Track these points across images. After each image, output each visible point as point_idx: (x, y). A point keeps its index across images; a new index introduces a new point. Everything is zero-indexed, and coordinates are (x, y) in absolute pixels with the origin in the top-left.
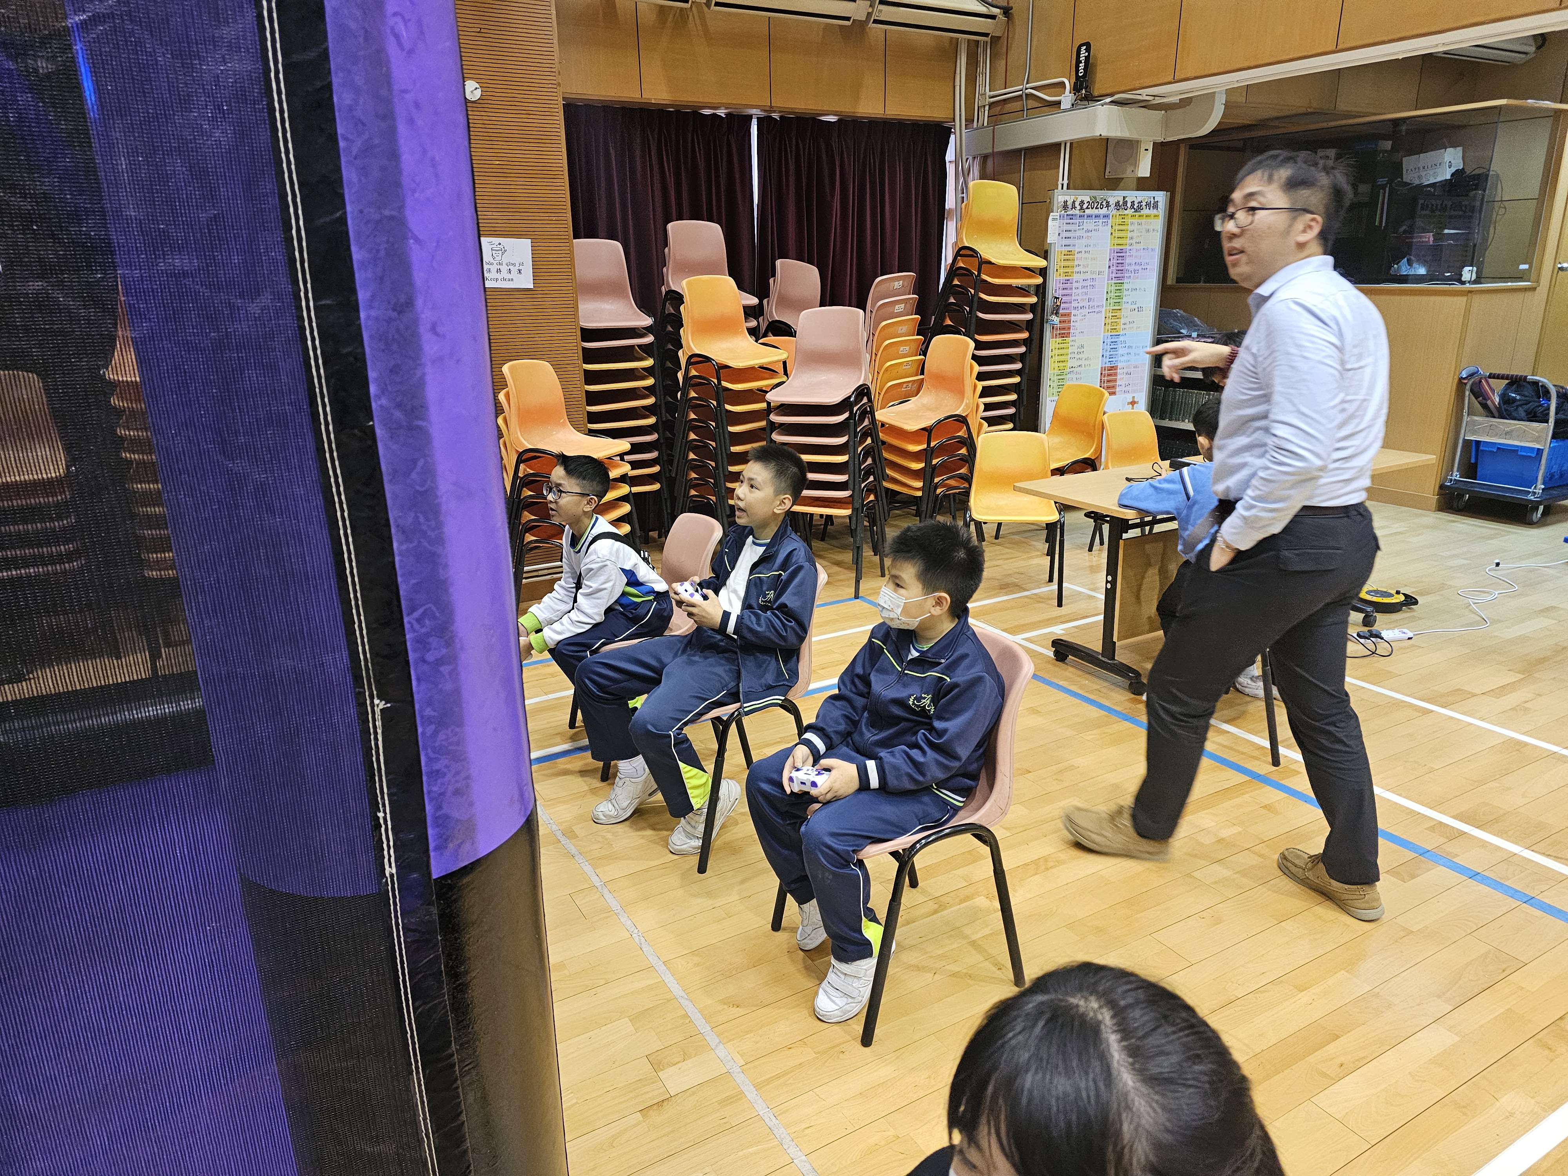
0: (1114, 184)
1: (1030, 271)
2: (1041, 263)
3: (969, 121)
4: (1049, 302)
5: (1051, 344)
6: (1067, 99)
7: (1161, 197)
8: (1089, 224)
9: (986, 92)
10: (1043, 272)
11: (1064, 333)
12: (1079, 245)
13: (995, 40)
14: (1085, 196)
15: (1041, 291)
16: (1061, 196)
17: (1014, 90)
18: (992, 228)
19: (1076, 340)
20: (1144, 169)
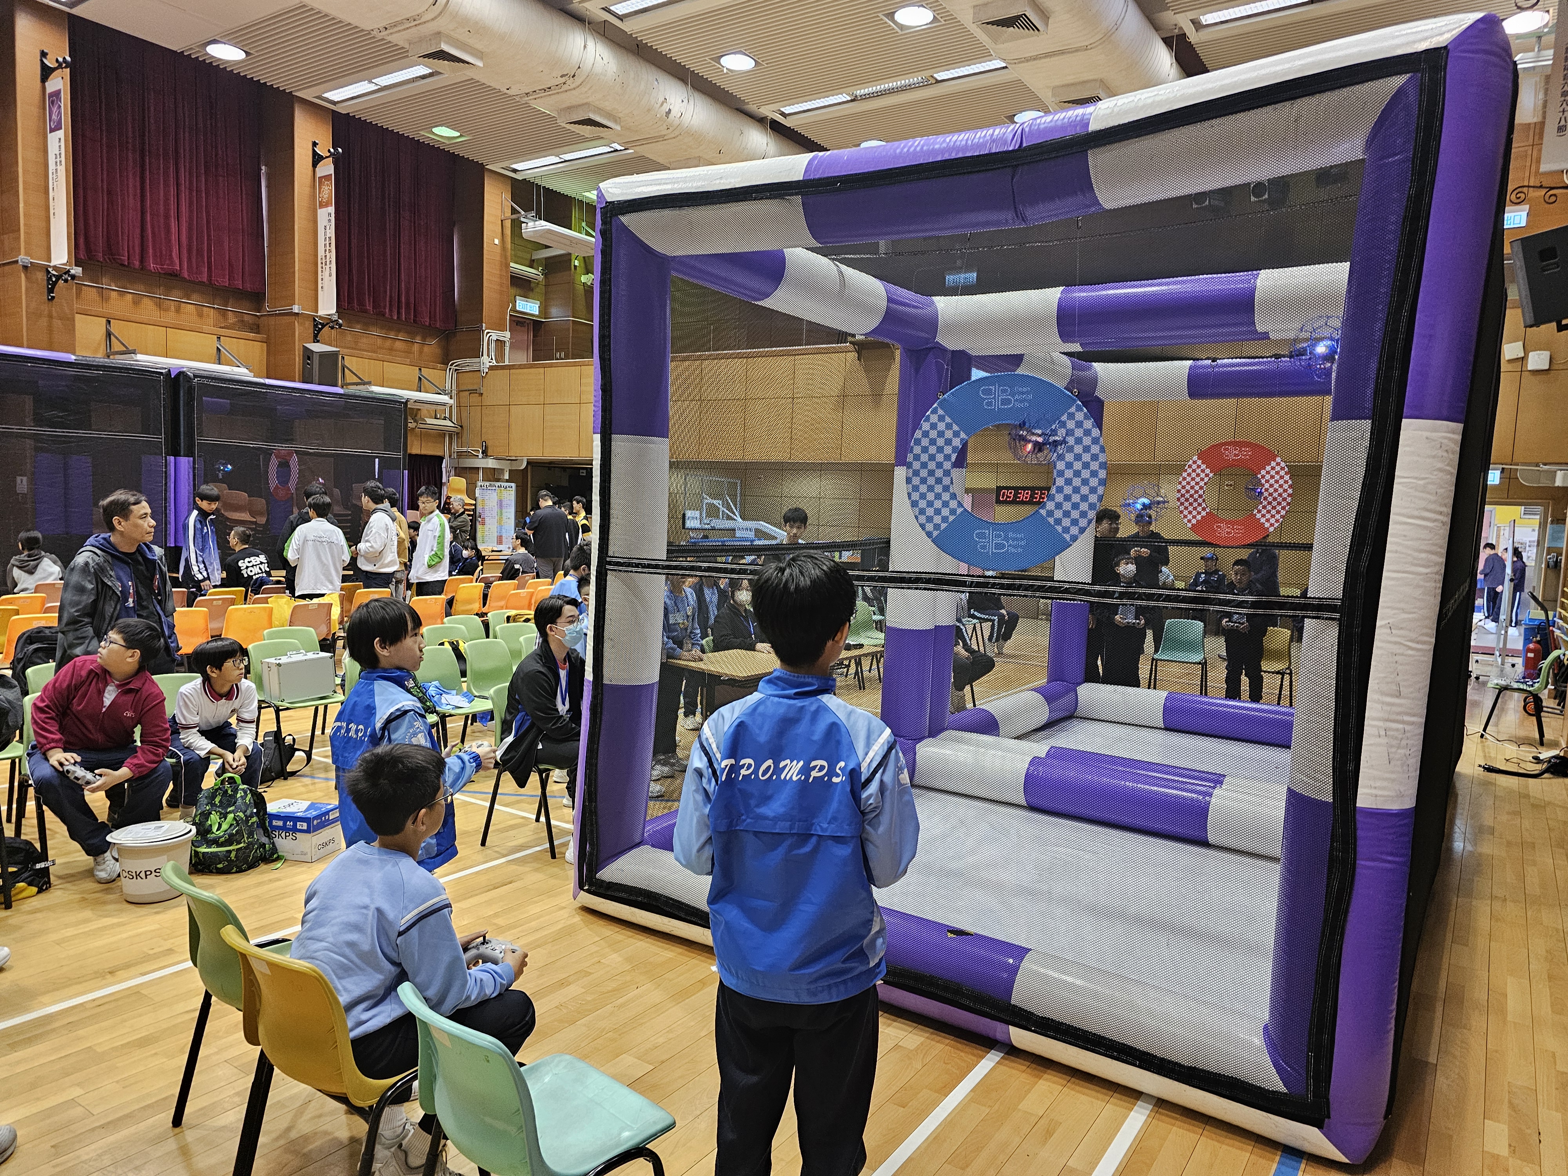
0: (498, 480)
1: (471, 504)
2: (474, 502)
3: (450, 456)
4: (478, 514)
5: (479, 527)
6: (480, 455)
7: (513, 485)
8: (490, 492)
9: (455, 448)
10: (475, 505)
11: (483, 524)
12: (487, 498)
13: (458, 433)
14: (488, 483)
15: (474, 510)
16: (479, 484)
17: (465, 449)
18: (459, 491)
19: (487, 527)
20: (507, 477)
